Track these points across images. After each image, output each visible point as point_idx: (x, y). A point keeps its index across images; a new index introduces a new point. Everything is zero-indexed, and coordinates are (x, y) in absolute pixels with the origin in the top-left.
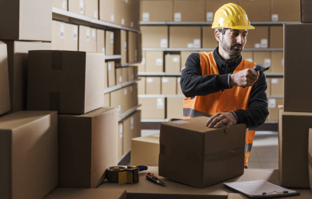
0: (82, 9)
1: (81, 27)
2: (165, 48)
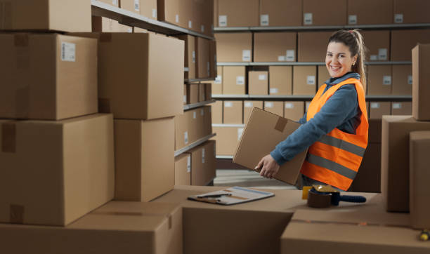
0: (137, 5)
1: (135, 28)
2: (249, 62)
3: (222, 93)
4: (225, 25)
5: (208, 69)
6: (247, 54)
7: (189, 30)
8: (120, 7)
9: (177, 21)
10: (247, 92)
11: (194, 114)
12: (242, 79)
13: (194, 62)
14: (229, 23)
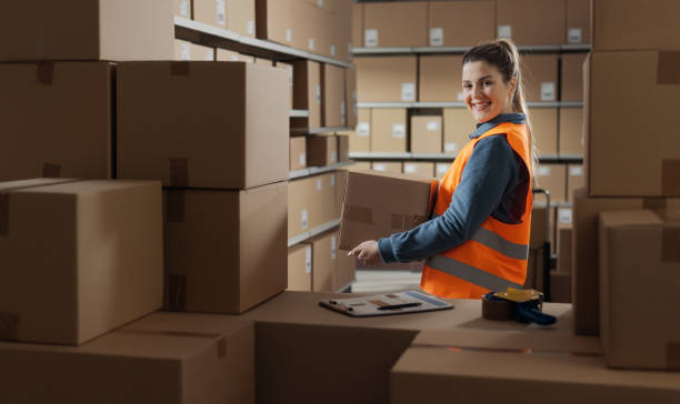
0: (221, 16)
1: (219, 50)
2: (412, 102)
3: (370, 150)
4: (375, 44)
5: (343, 112)
6: (408, 90)
7: (311, 52)
8: (192, 18)
9: (288, 38)
10: (409, 149)
11: (319, 182)
12: (401, 128)
13: (318, 102)
14: (382, 41)
